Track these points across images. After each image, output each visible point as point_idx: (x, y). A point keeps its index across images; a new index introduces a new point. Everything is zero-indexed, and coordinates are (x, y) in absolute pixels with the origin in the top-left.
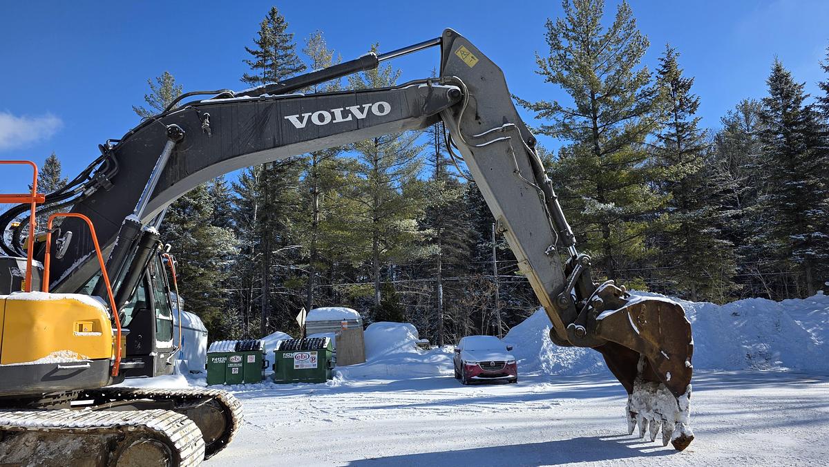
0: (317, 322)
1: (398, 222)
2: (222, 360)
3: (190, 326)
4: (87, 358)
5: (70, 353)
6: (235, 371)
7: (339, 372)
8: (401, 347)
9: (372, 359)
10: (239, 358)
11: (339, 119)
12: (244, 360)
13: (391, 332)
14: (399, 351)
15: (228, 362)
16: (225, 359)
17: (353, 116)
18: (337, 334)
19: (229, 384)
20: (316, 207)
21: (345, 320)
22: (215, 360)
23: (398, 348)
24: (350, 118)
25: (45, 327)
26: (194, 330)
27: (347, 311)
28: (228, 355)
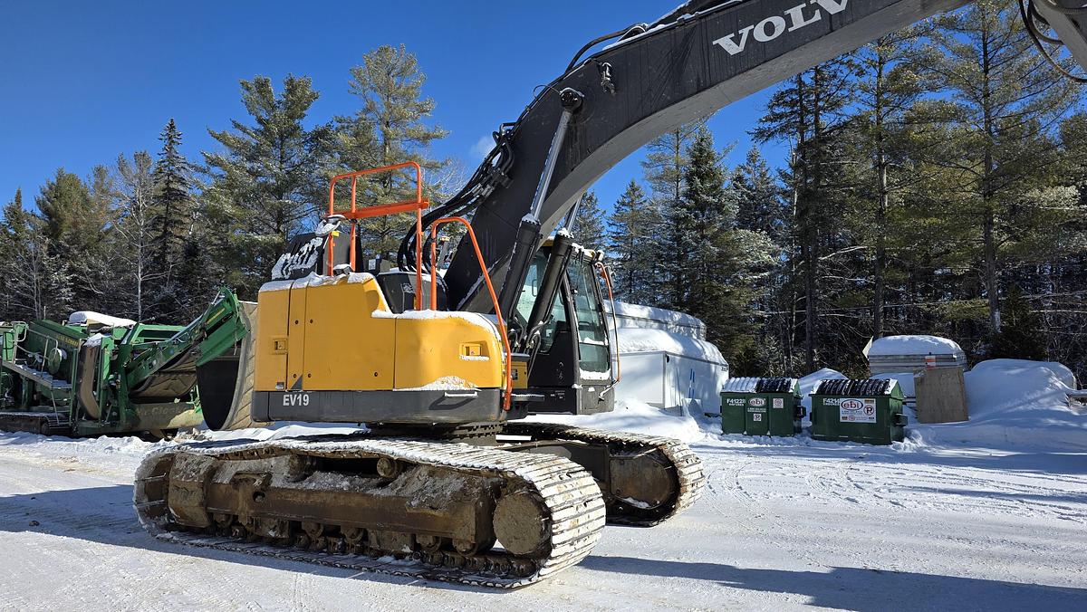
0: (887, 356)
1: (1035, 193)
2: (740, 402)
3: (704, 357)
4: (474, 386)
5: (457, 379)
6: (757, 418)
7: (916, 432)
8: (1036, 400)
9: (979, 416)
10: (762, 402)
11: (799, 22)
12: (768, 405)
13: (1017, 375)
14: (1033, 406)
15: (747, 406)
16: (744, 401)
17: (823, 11)
18: (917, 376)
19: (750, 434)
20: (882, 185)
21: (930, 354)
22: (732, 402)
23: (1030, 402)
24: (817, 16)
25: (432, 348)
26: (709, 362)
27: (936, 341)
28: (747, 396)
